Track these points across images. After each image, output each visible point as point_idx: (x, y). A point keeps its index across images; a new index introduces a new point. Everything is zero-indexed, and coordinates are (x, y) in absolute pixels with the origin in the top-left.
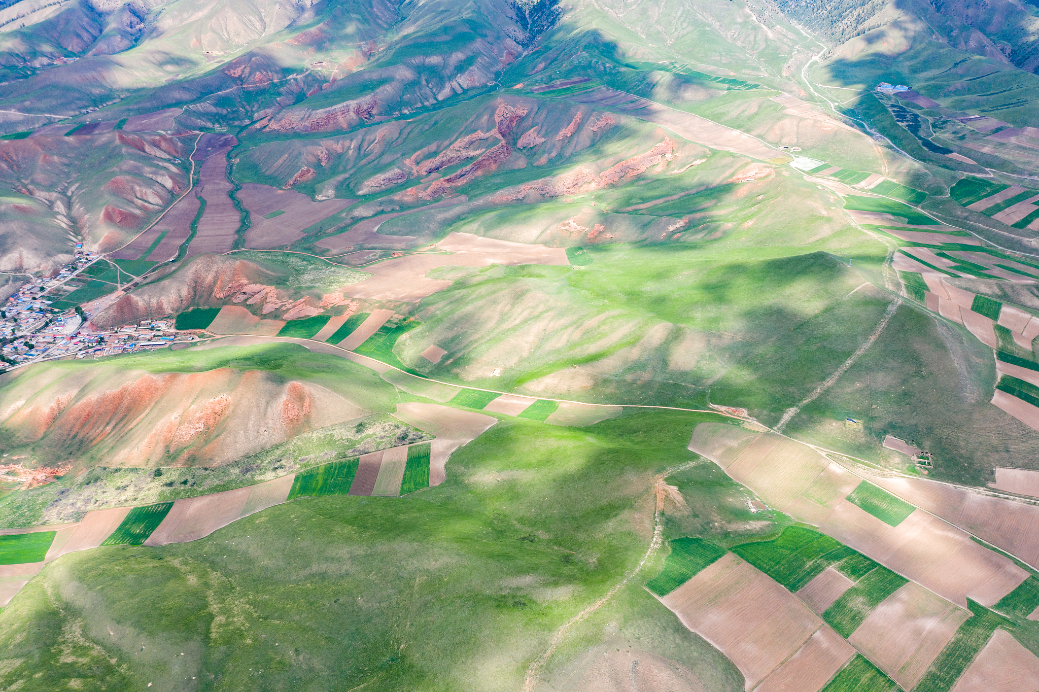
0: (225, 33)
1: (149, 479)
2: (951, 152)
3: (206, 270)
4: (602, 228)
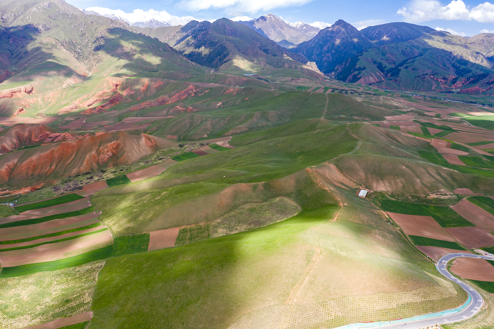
1: (101, 173)
3: (22, 131)
4: (191, 108)
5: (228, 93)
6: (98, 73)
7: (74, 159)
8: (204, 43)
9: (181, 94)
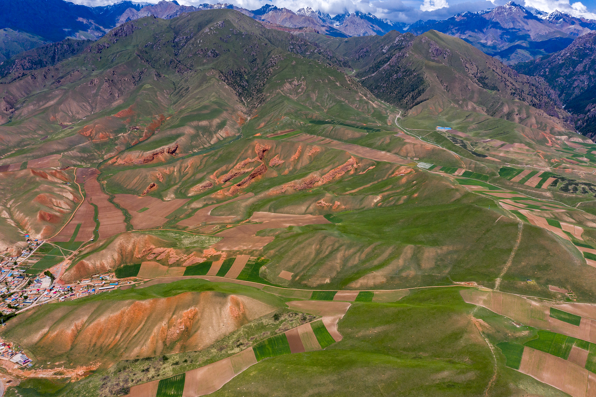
0: (70, 113)
1: (161, 363)
2: (487, 156)
3: (127, 242)
4: (339, 203)
5: (397, 174)
6: (256, 120)
7: (142, 329)
8: (397, 70)
9: (336, 171)
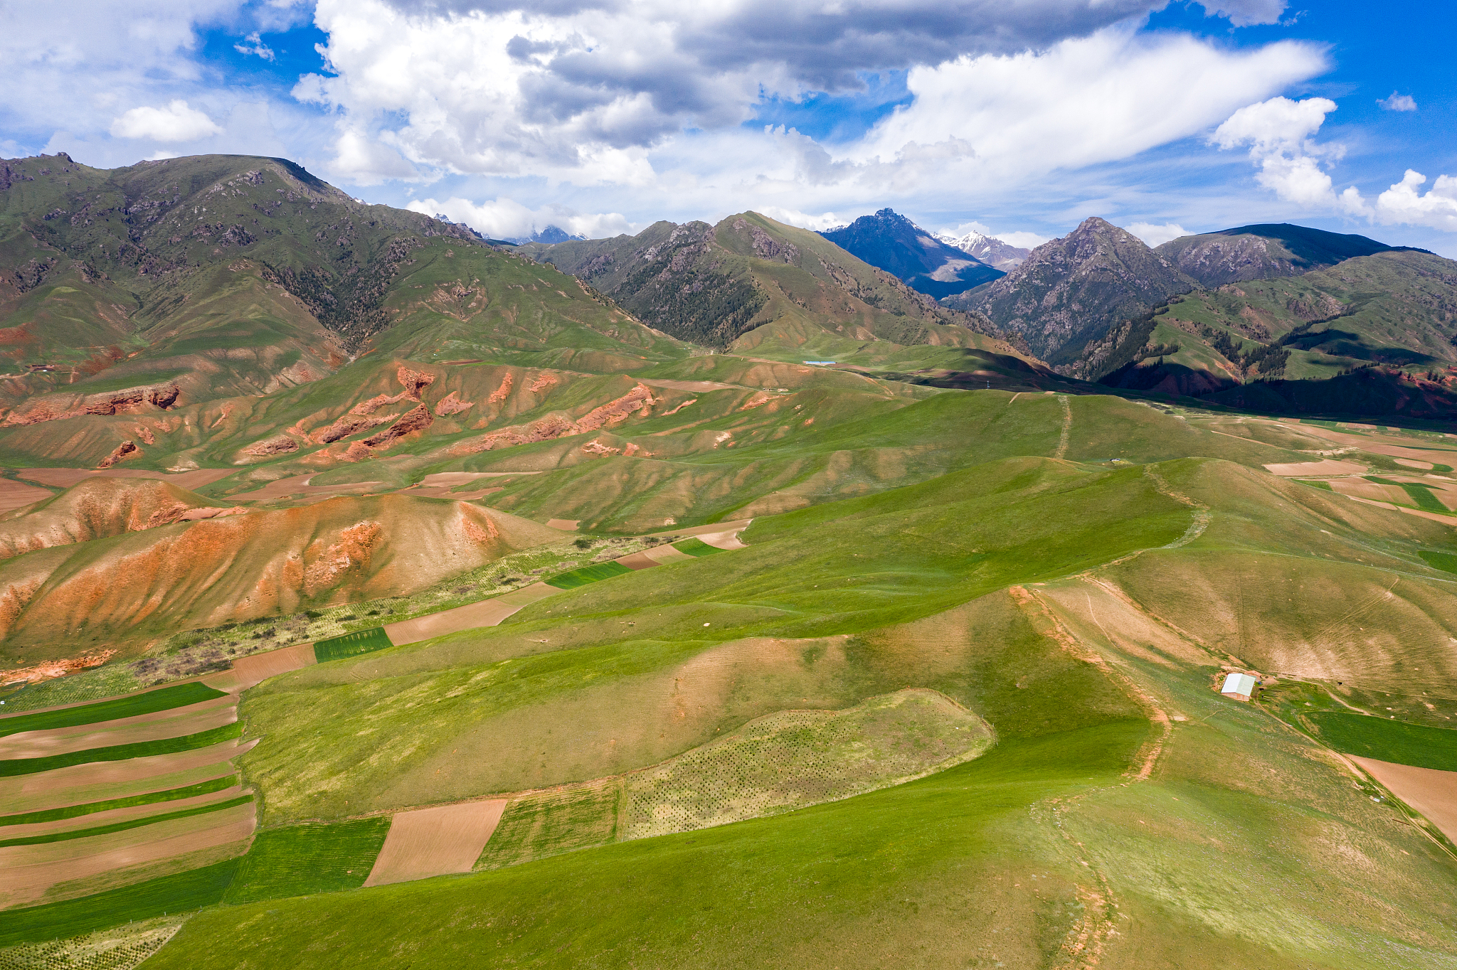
1: (305, 621)
3: (103, 498)
4: (636, 447)
5: (751, 406)
7: (226, 574)
8: (690, 278)
9: (607, 410)
